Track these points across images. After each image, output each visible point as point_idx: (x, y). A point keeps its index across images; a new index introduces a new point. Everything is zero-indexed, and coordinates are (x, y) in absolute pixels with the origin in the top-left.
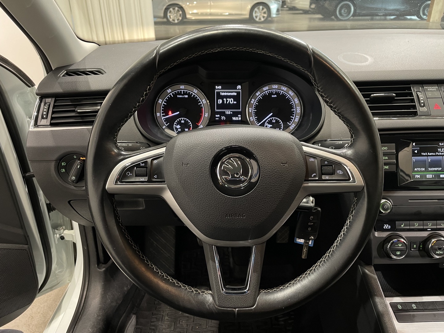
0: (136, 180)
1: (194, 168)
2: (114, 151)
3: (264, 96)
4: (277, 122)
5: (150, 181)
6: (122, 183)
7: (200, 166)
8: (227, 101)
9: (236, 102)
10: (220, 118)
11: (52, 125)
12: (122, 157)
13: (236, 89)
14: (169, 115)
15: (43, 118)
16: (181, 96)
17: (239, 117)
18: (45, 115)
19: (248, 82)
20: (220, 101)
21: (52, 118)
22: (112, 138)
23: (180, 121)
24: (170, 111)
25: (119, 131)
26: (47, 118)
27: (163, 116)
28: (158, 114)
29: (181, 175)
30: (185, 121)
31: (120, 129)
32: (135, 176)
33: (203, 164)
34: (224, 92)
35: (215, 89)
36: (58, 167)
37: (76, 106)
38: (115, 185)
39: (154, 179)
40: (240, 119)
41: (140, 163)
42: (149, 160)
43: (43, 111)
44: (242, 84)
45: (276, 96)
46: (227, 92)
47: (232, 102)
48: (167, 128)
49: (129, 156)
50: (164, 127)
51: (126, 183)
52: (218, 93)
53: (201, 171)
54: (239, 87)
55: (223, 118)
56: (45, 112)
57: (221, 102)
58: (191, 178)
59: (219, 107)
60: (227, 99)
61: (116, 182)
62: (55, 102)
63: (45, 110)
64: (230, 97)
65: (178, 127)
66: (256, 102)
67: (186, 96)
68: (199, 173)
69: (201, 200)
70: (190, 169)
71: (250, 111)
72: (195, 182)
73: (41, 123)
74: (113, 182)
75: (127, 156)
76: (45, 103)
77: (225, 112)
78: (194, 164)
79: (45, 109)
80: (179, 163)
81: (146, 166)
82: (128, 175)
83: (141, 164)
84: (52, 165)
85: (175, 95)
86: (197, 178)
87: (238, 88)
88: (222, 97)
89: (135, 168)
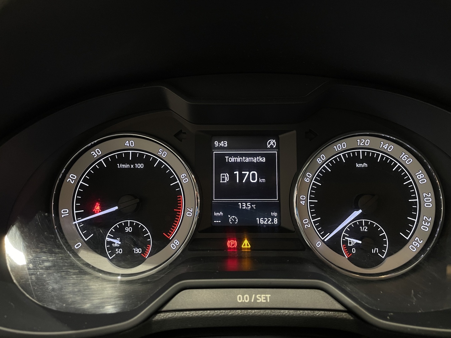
3: (337, 166)
4: (372, 229)
9: (264, 180)
10: (224, 218)
13: (266, 148)
14: (94, 213)
16: (126, 166)
17: (273, 217)
19: (295, 132)
20: (225, 178)
23: (122, 228)
24: (97, 204)
27: (79, 216)
28: (64, 212)
30: (135, 227)
34: (236, 155)
35: (212, 147)
40: (276, 221)
44: (280, 136)
45: (365, 165)
46: (241, 155)
47: (254, 179)
48: (85, 249)
50: (78, 245)
52: (221, 158)
54: (272, 143)
55: (233, 219)
57: (227, 179)
59: (223, 191)
60: (243, 172)
64: (250, 166)
65: (117, 242)
66: (316, 180)
67: (141, 166)
71: (303, 203)
77: (236, 205)
85: (113, 162)
87: (269, 146)
88: (231, 168)
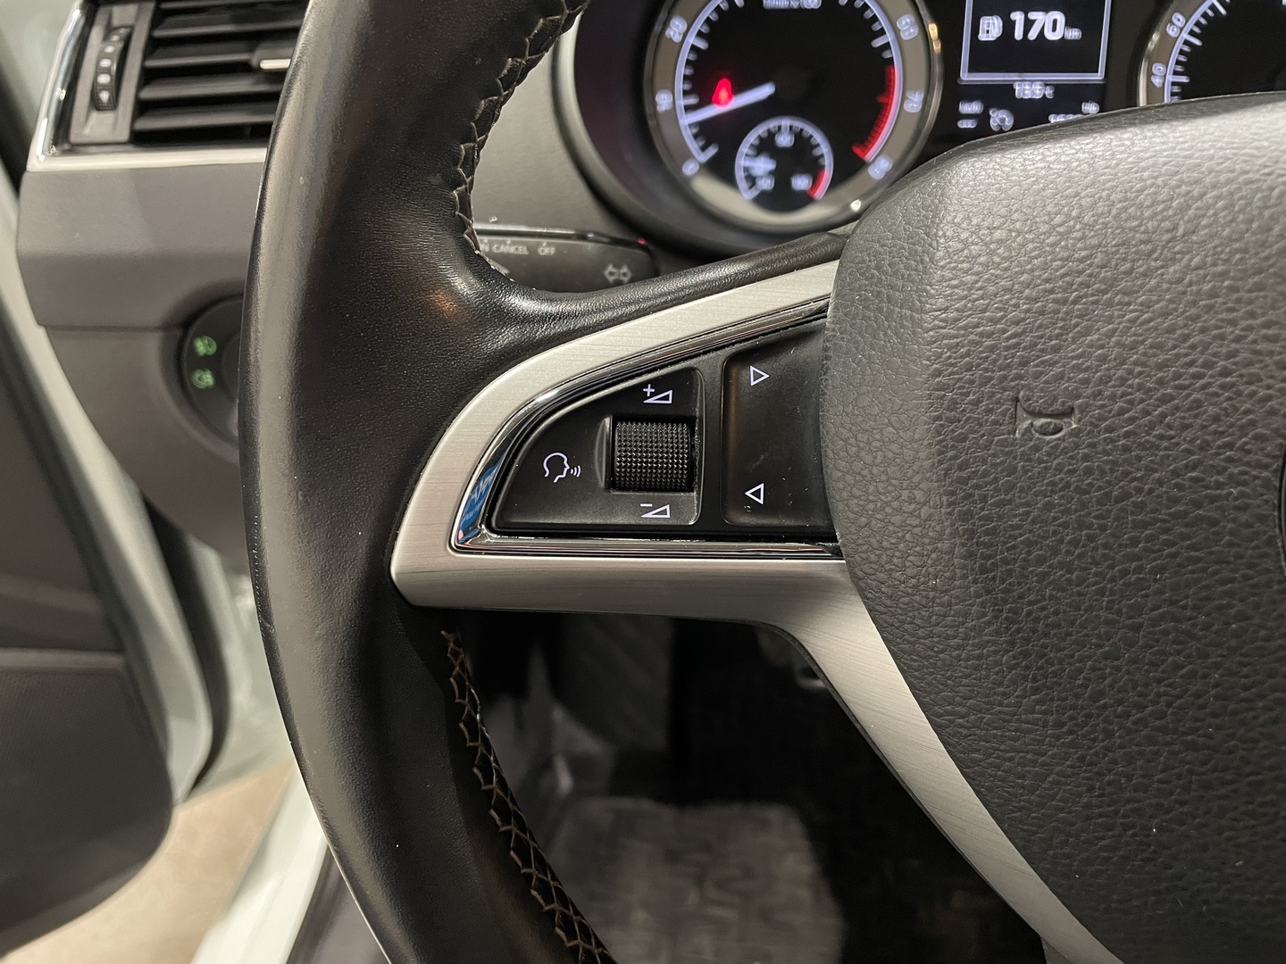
0: (612, 513)
1: (1126, 449)
2: (452, 291)
5: (713, 529)
6: (510, 534)
7: (1188, 434)
8: (1029, 24)
9: (1076, 34)
10: (983, 118)
11: (141, 140)
12: (507, 336)
14: (717, 104)
15: (95, 104)
16: (782, 4)
18: (104, 87)
20: (992, 27)
21: (143, 108)
22: (436, 179)
23: (771, 135)
25: (485, 128)
26: (114, 104)
27: (688, 108)
28: (663, 101)
29: (1001, 504)
30: (797, 135)
31: (491, 116)
32: (602, 484)
33: (1216, 419)
36: (180, 363)
37: (254, 40)
38: (460, 550)
39: (745, 512)
41: (644, 384)
42: (709, 365)
43: (99, 71)
47: (1054, 30)
48: (704, 177)
49: (559, 328)
50: (690, 169)
51: (536, 535)
53: (1196, 480)
55: (999, 118)
56: (107, 71)
57: (996, 32)
58: (1091, 538)
59: (986, 56)
60: (1032, 15)
61: (468, 528)
62: (155, 24)
63: (105, 63)
64: (1047, 2)
65: (763, 165)
66: (1191, 32)
68: (1176, 501)
69: (1164, 730)
70: (1086, 458)
71: (1157, 81)
72: (1125, 572)
73: (87, 131)
74: (445, 529)
75: (542, 331)
76: (109, 30)
77: (1009, 88)
78: (1132, 420)
79: (108, 56)
80: (977, 403)
81: (681, 412)
82: (552, 476)
83: (649, 390)
84: (151, 351)
86: (1150, 539)
88: (1005, 6)
89: (608, 421)
